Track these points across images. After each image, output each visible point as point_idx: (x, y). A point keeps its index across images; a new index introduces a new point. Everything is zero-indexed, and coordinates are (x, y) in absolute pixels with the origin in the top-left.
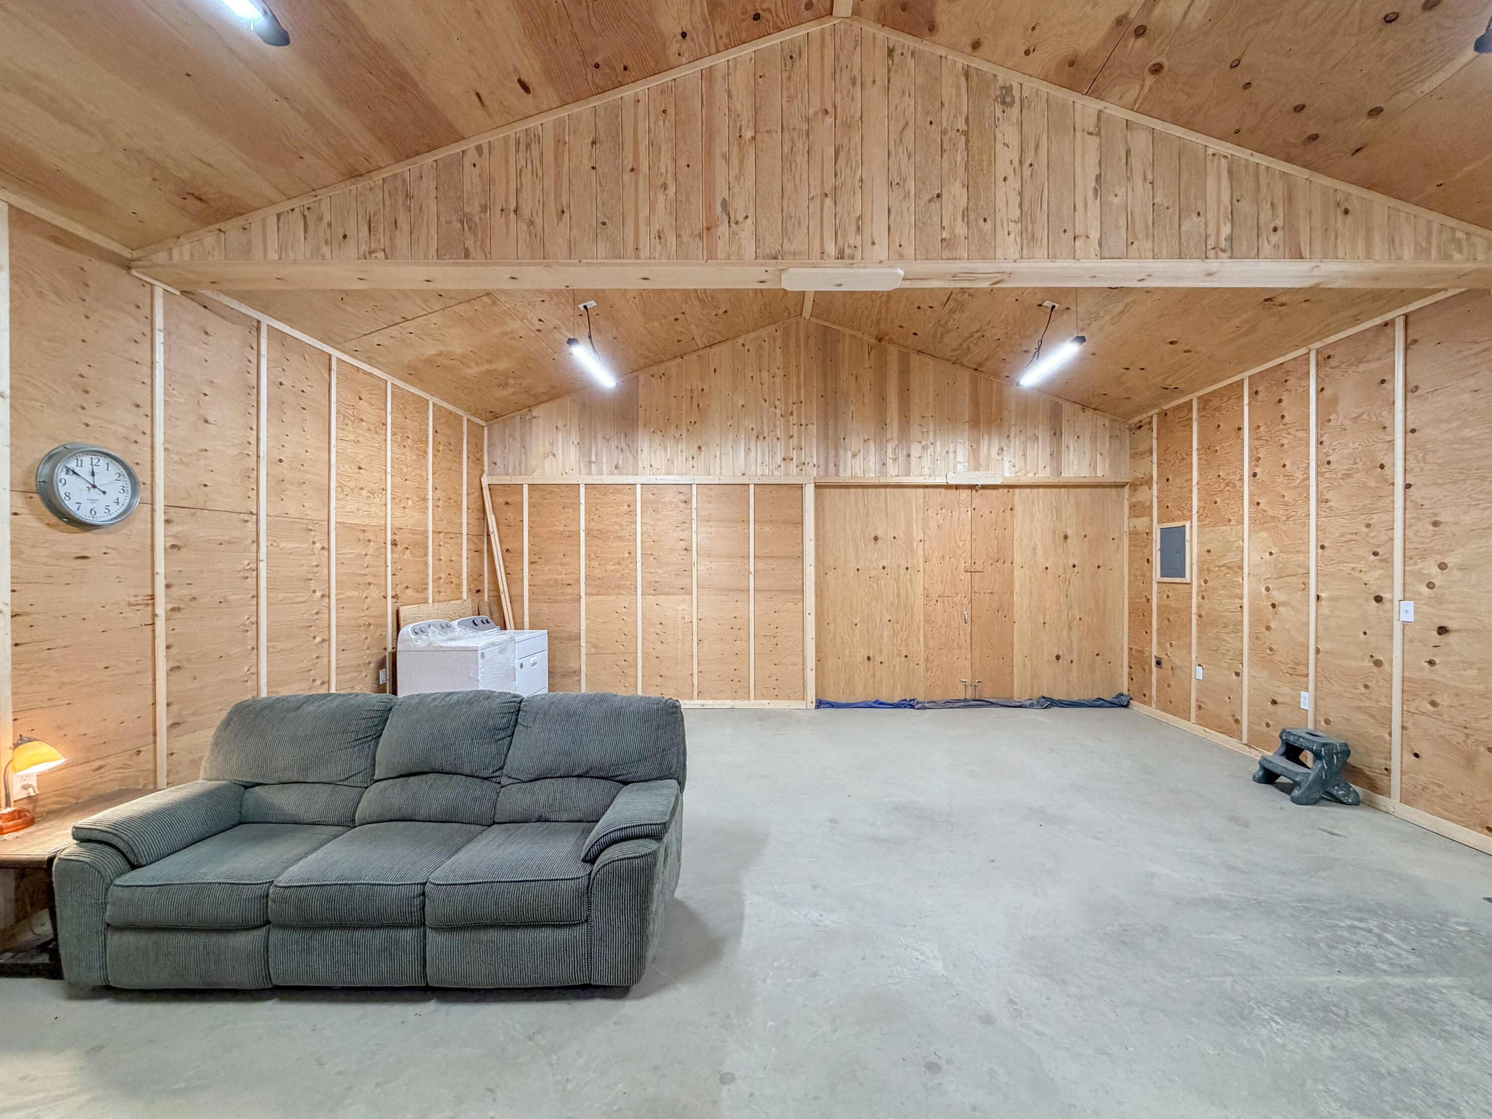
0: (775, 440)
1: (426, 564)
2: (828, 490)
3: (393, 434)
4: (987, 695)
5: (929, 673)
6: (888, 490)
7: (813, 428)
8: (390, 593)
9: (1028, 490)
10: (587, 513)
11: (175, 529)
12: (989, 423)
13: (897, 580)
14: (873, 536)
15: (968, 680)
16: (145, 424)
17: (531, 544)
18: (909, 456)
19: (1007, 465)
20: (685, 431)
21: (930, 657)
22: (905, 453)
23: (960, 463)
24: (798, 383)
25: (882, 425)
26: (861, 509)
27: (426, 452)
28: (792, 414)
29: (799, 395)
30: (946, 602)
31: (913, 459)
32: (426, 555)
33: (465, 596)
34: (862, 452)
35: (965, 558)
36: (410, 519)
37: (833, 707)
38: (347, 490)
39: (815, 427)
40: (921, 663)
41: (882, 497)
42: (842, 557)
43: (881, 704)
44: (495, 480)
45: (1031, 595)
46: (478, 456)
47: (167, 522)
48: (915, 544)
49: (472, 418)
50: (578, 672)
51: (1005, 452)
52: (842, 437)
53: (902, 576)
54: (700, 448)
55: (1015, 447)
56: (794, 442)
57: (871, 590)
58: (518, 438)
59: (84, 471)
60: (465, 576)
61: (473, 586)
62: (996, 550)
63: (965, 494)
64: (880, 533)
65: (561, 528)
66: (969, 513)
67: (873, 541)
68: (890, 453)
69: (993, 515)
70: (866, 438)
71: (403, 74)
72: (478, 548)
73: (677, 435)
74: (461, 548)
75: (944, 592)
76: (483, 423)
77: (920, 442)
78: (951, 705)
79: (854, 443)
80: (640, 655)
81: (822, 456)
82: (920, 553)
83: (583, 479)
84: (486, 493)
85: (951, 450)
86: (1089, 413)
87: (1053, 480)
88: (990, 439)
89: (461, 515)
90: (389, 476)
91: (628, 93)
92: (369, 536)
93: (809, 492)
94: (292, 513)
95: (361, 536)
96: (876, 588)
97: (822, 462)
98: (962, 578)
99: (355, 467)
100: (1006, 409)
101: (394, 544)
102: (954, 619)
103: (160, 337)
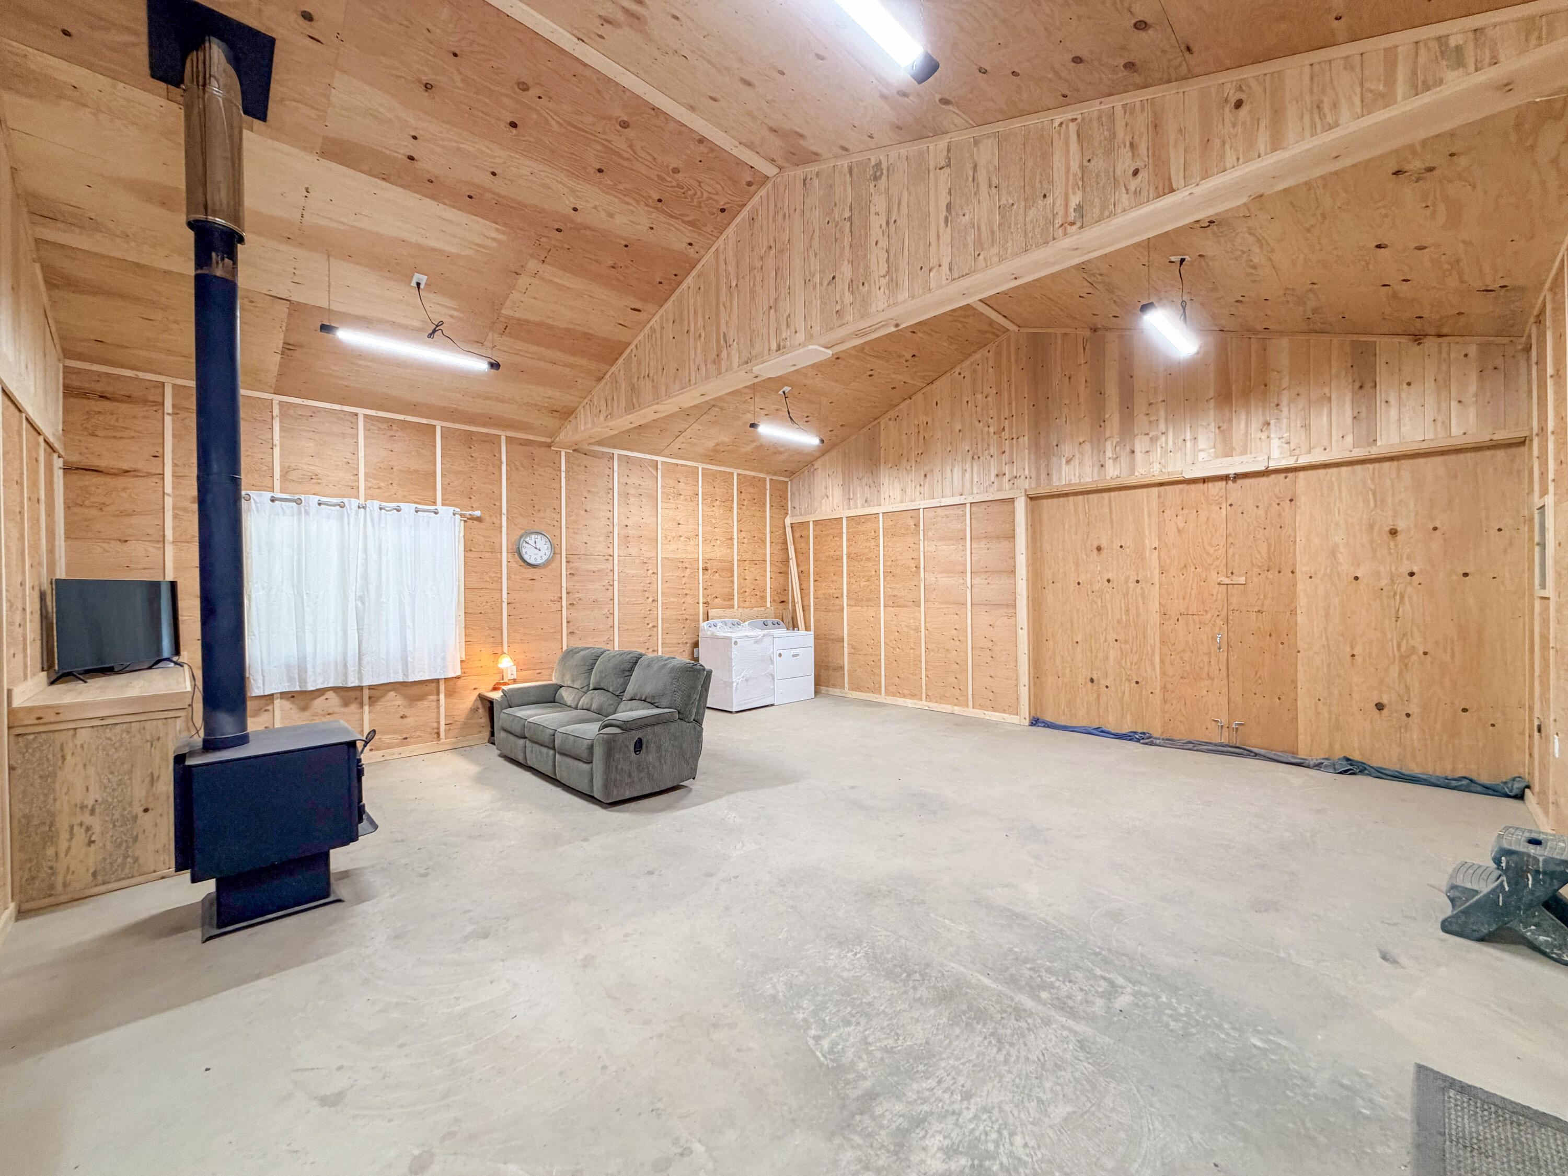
0: (989, 457)
1: (733, 582)
2: (1045, 501)
3: (704, 499)
4: (1254, 742)
5: (1168, 705)
6: (1112, 494)
7: (1025, 441)
8: (701, 601)
9: (1321, 472)
10: (848, 540)
11: (571, 565)
12: (1247, 393)
13: (1126, 595)
14: (1095, 545)
15: (1224, 720)
16: (557, 517)
17: (815, 567)
18: (1133, 452)
19: (1275, 443)
20: (914, 462)
21: (1169, 686)
22: (1128, 450)
23: (1201, 450)
24: (1010, 397)
25: (1100, 422)
26: (1081, 517)
27: (732, 508)
28: (1004, 429)
29: (1010, 410)
30: (1191, 622)
31: (1139, 455)
32: (733, 576)
33: (768, 605)
34: (1077, 456)
35: (1217, 567)
36: (719, 552)
37: (1048, 727)
38: (669, 538)
39: (1026, 438)
40: (1157, 691)
41: (1106, 502)
42: (1061, 570)
43: (1102, 732)
44: (796, 520)
45: (1327, 614)
46: (783, 503)
47: (568, 562)
48: (1147, 553)
49: (775, 478)
50: (842, 668)
51: (1272, 426)
52: (1055, 444)
53: (1131, 590)
54: (925, 475)
55: (1289, 418)
56: (1005, 457)
57: (1095, 606)
58: (807, 487)
59: (532, 542)
60: (768, 590)
61: (776, 598)
62: (1265, 556)
63: (1215, 488)
64: (1104, 544)
65: (832, 553)
66: (1224, 511)
67: (1095, 551)
68: (1109, 454)
69: (1261, 512)
70: (1081, 440)
71: (585, 334)
72: (783, 570)
73: (908, 468)
74: (765, 571)
75: (1188, 609)
76: (787, 479)
77: (1147, 434)
78: (1190, 746)
79: (1067, 449)
80: (883, 657)
81: (1033, 470)
82: (1155, 564)
83: (845, 513)
84: (789, 530)
85: (1188, 437)
86: (1430, 344)
87: (1359, 453)
88: (1248, 413)
89: (765, 548)
90: (700, 527)
91: (684, 285)
92: (685, 565)
93: (1021, 505)
94: (634, 553)
95: (680, 565)
96: (1100, 604)
97: (1034, 475)
98: (1214, 592)
99: (675, 524)
100: (1273, 370)
101: (705, 569)
102: (1202, 643)
103: (563, 475)
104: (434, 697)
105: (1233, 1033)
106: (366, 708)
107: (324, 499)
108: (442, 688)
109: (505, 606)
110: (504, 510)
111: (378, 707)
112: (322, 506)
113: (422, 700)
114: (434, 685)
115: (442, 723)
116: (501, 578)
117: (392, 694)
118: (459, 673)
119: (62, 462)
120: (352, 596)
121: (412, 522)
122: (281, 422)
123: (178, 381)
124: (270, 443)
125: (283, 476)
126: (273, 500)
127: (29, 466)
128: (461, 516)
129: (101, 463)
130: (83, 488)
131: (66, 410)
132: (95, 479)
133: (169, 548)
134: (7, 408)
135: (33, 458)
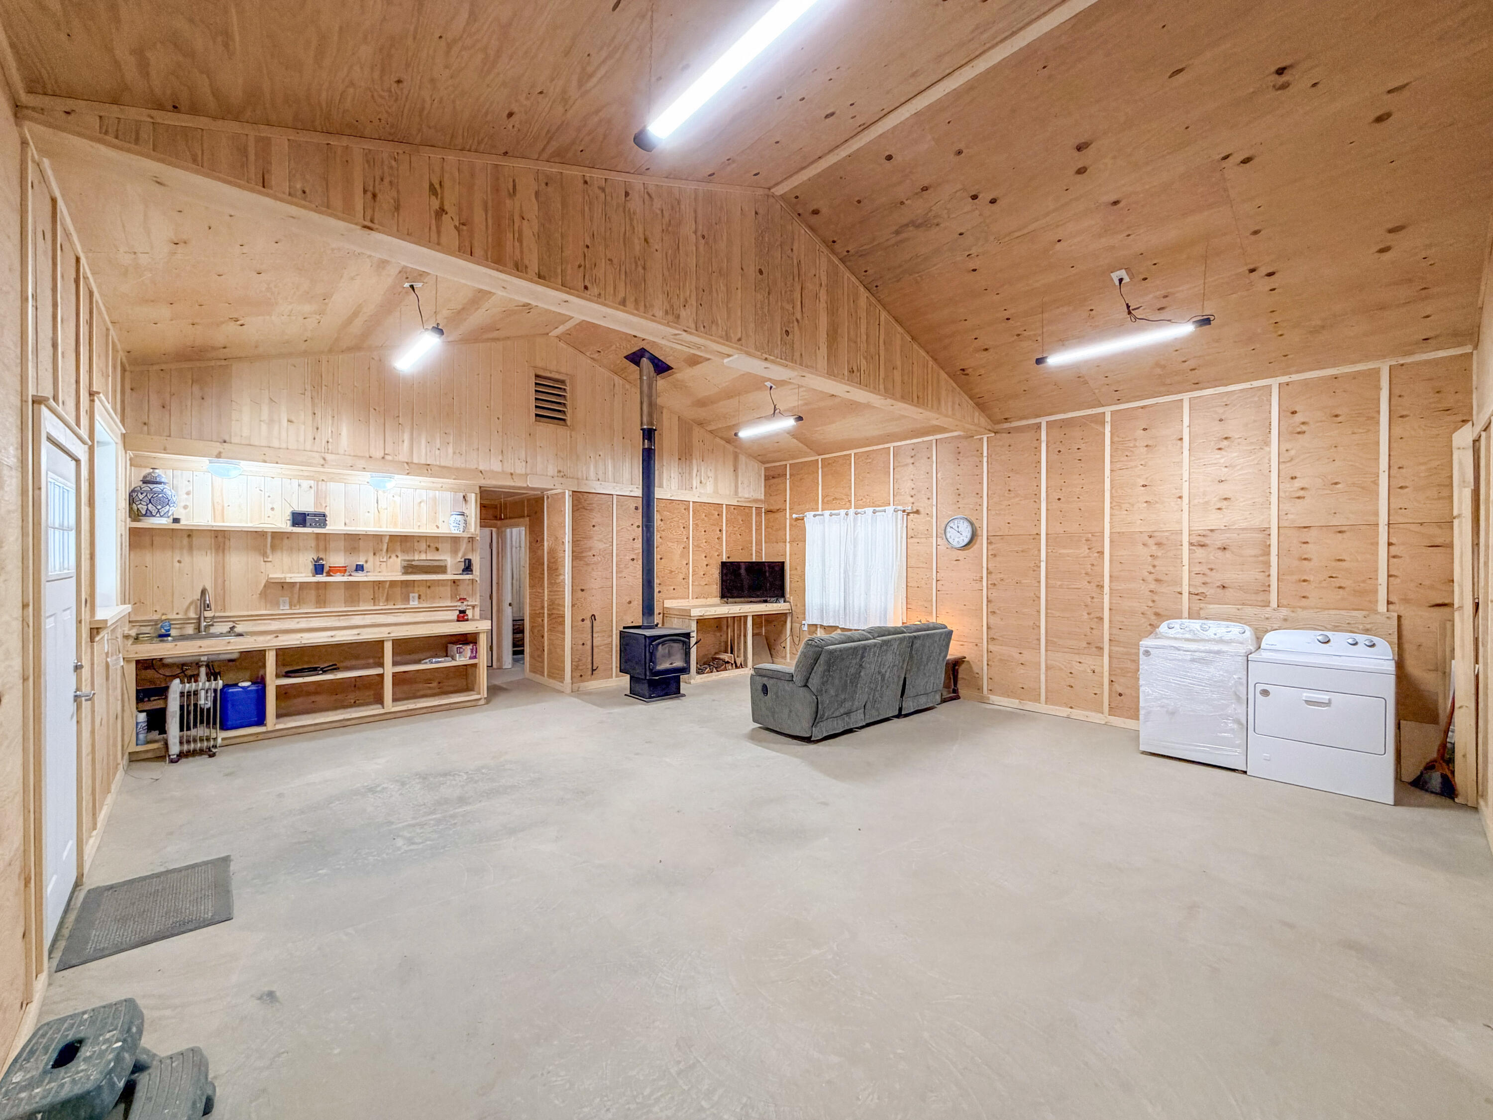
1: (1268, 563)
11: (993, 546)
16: (979, 501)
32: (1267, 554)
47: (989, 543)
59: (955, 527)
103: (985, 459)
105: (338, 867)
107: (833, 512)
109: (934, 582)
110: (935, 502)
112: (832, 517)
116: (932, 559)
119: (763, 509)
120: (842, 571)
121: (870, 521)
122: (822, 471)
123: (791, 462)
124: (818, 483)
125: (823, 501)
126: (815, 516)
127: (706, 518)
128: (904, 511)
129: (771, 508)
130: (768, 519)
131: (765, 487)
132: (771, 515)
133: (788, 545)
134: (670, 503)
135: (713, 515)
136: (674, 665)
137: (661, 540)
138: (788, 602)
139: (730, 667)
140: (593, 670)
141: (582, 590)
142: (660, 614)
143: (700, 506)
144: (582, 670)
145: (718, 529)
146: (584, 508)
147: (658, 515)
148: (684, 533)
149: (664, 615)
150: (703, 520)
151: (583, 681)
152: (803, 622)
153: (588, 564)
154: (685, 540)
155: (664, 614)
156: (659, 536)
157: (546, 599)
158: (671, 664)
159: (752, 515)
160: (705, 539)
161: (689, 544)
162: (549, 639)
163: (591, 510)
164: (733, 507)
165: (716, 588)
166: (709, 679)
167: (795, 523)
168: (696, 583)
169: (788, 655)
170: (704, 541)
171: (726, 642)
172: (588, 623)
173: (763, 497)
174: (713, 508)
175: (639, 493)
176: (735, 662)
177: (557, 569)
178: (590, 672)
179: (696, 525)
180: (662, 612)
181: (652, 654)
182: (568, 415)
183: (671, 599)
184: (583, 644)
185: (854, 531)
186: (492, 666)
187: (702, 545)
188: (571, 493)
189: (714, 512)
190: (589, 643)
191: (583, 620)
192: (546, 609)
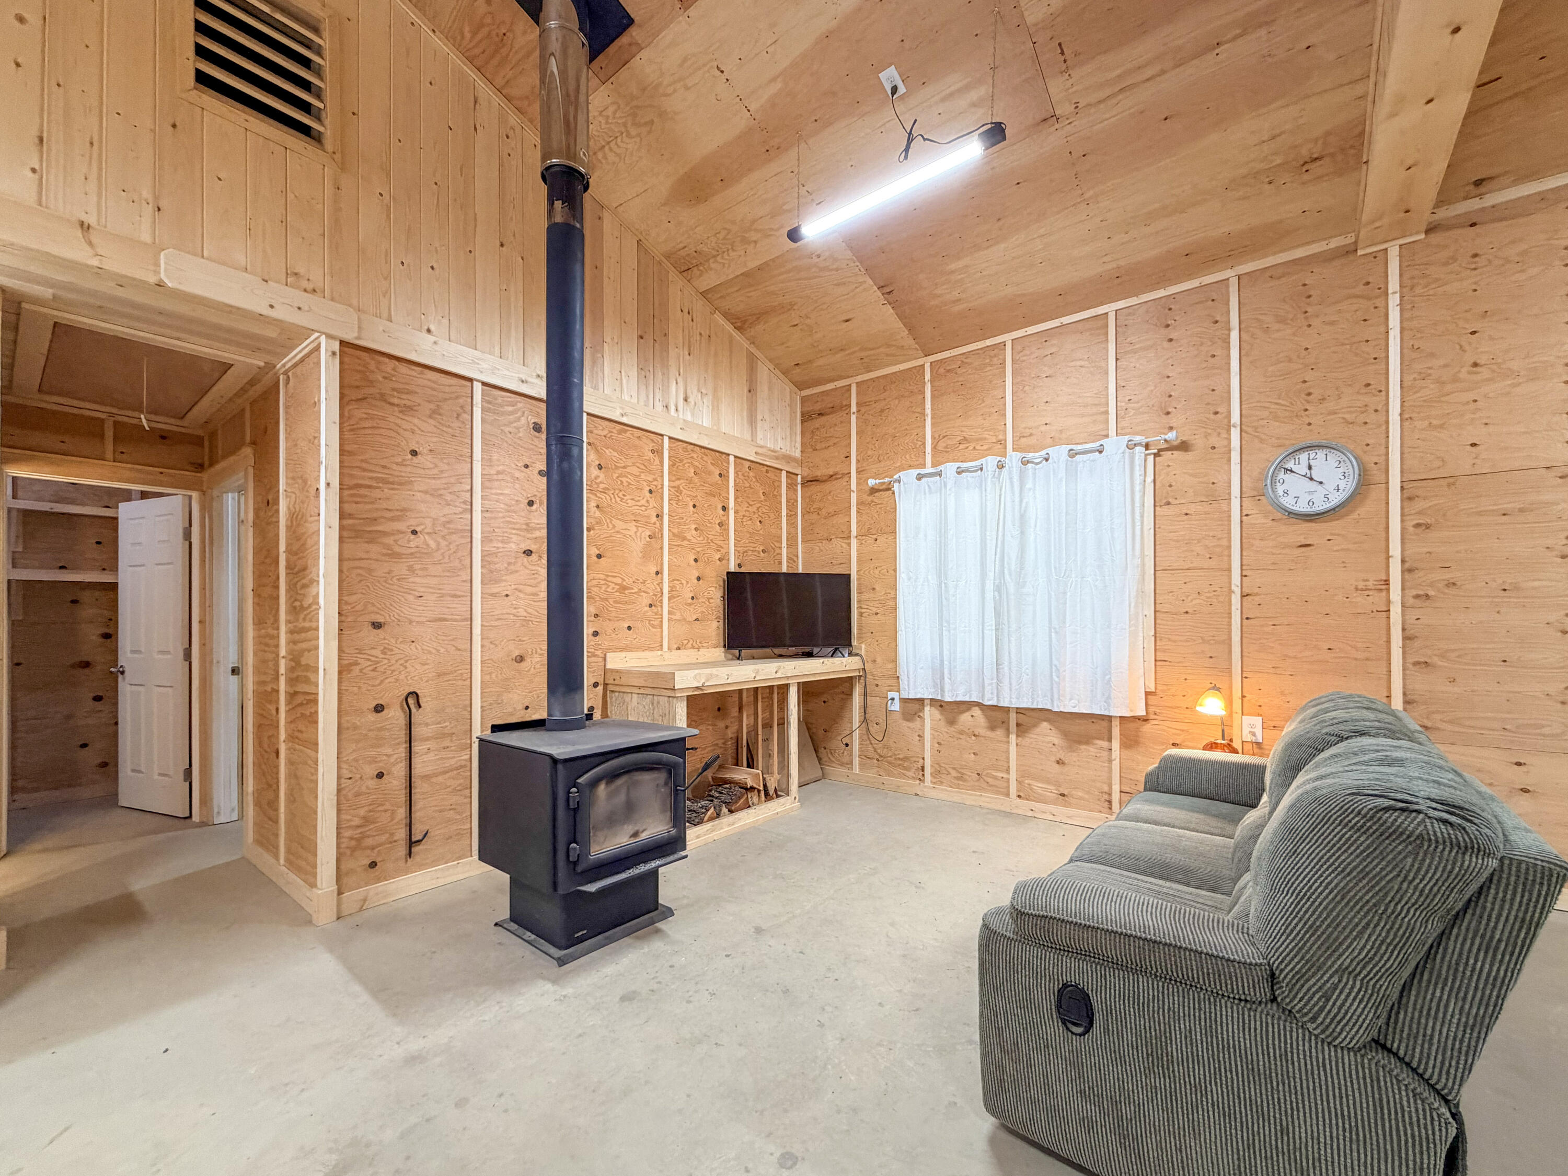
11: (1420, 505)
16: (1377, 401)
47: (1408, 499)
59: (1301, 469)
103: (1394, 300)
104: (1105, 744)
106: (1013, 737)
107: (964, 465)
108: (1116, 731)
109: (1236, 599)
110: (1235, 418)
111: (1028, 740)
112: (964, 474)
113: (1087, 743)
114: (1105, 724)
115: (1116, 788)
116: (1229, 547)
117: (1045, 725)
118: (1141, 712)
119: (799, 477)
120: (990, 586)
121: (1062, 474)
122: (932, 386)
123: (859, 378)
124: (923, 414)
125: (934, 448)
126: (920, 477)
127: (696, 479)
128: (1147, 446)
129: (819, 473)
130: (810, 497)
131: (803, 433)
132: (815, 488)
133: (854, 543)
134: (620, 432)
135: (710, 473)
136: (644, 836)
137: (598, 514)
138: (857, 655)
139: (755, 799)
140: (412, 843)
141: (377, 626)
142: (596, 685)
143: (685, 450)
144: (373, 848)
145: (720, 506)
146: (383, 398)
147: (593, 456)
148: (652, 504)
149: (606, 687)
150: (690, 481)
151: (378, 880)
152: (891, 695)
153: (395, 556)
154: (654, 519)
155: (606, 685)
156: (593, 504)
157: (283, 652)
158: (635, 834)
159: (780, 486)
160: (695, 522)
161: (661, 529)
162: (290, 762)
163: (408, 409)
164: (748, 464)
165: (715, 628)
166: (716, 835)
167: (870, 498)
168: (677, 616)
169: (856, 761)
170: (694, 527)
171: (738, 740)
172: (395, 715)
173: (798, 454)
174: (708, 460)
175: (539, 389)
176: (765, 786)
177: (304, 569)
178: (402, 851)
179: (676, 492)
180: (601, 681)
181: (575, 812)
182: (327, 122)
183: (622, 650)
184: (380, 775)
185: (1021, 501)
186: (190, 816)
187: (689, 537)
188: (336, 346)
189: (712, 468)
190: (400, 770)
191: (379, 709)
192: (282, 680)
